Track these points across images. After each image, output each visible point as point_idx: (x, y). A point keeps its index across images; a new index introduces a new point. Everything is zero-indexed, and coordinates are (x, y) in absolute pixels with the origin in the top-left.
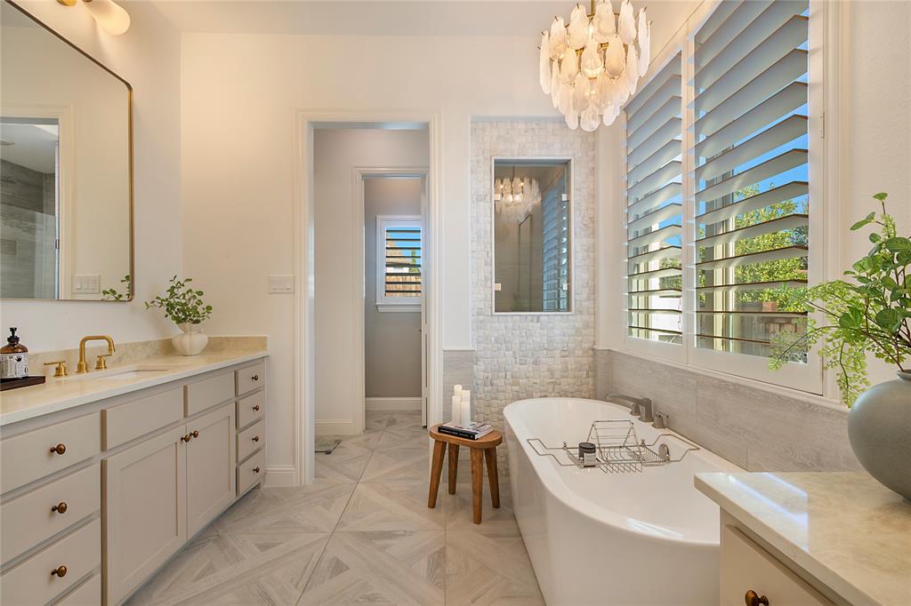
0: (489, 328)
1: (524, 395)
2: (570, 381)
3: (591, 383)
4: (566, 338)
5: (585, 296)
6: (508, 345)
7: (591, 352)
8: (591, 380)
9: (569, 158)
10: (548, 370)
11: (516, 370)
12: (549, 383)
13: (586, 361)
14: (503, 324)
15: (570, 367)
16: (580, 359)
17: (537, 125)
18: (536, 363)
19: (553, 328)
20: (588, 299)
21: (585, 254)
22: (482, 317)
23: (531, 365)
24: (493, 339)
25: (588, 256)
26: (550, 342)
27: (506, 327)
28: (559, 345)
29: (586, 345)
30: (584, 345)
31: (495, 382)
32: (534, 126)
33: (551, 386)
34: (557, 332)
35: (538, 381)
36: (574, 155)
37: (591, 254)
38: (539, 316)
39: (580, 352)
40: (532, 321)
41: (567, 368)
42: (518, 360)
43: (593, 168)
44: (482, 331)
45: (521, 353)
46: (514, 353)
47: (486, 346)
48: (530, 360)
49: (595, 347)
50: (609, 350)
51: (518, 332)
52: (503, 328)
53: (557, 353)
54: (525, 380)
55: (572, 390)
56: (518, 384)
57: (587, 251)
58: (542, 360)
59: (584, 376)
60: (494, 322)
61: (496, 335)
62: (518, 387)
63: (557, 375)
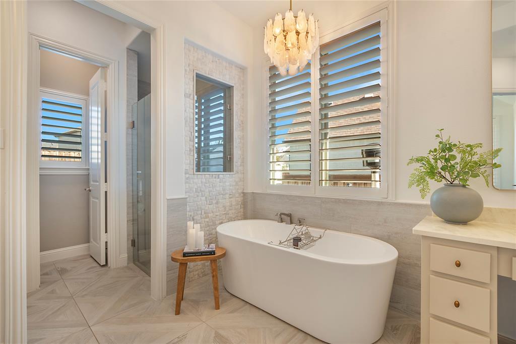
0: (192, 182)
1: (212, 223)
2: (233, 211)
3: (242, 211)
4: (232, 187)
5: (239, 163)
6: (203, 193)
7: (242, 195)
8: (242, 210)
9: (233, 85)
10: (223, 207)
11: (207, 208)
12: (223, 214)
13: (240, 199)
14: (200, 180)
15: (233, 203)
16: (238, 199)
17: (218, 60)
18: (217, 203)
19: (225, 182)
20: (241, 165)
21: (240, 140)
22: (187, 176)
23: (215, 205)
24: (194, 189)
25: (241, 141)
26: (224, 190)
27: (202, 182)
28: (228, 192)
29: (240, 191)
30: (239, 191)
31: (195, 217)
32: (217, 60)
33: (224, 216)
34: (227, 184)
35: (218, 214)
36: (235, 84)
37: (242, 141)
38: (219, 175)
39: (238, 195)
40: (215, 178)
41: (232, 204)
42: (208, 202)
43: (243, 95)
44: (187, 184)
45: (210, 198)
46: (206, 198)
47: (190, 194)
48: (214, 202)
49: (244, 191)
50: (253, 193)
51: (208, 185)
52: (200, 182)
53: (227, 196)
54: (212, 214)
55: (234, 217)
56: (207, 217)
57: (240, 139)
58: (220, 200)
59: (239, 208)
60: (195, 179)
61: (196, 187)
62: (208, 219)
63: (227, 209)
